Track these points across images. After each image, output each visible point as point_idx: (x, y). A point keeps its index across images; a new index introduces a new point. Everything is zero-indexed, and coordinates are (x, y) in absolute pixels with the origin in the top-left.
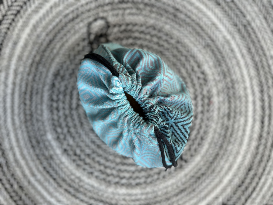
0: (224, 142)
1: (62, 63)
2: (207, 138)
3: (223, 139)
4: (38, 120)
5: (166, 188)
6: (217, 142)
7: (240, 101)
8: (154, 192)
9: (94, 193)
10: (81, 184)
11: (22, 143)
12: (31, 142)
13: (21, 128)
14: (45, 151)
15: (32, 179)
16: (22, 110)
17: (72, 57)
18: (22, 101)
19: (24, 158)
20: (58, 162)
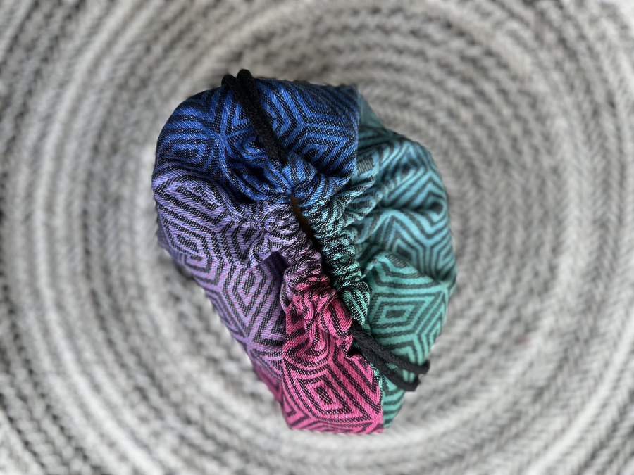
0: (491, 440)
1: (291, 24)
2: (465, 405)
3: (495, 433)
4: (149, 104)
5: (308, 448)
6: (480, 431)
7: (581, 381)
8: (276, 438)
9: (149, 347)
10: (137, 305)
11: (79, 124)
12: (100, 136)
13: (102, 91)
14: (114, 177)
15: (39, 216)
16: (132, 56)
17: (321, 28)
18: (147, 37)
19: (58, 158)
20: (124, 221)
